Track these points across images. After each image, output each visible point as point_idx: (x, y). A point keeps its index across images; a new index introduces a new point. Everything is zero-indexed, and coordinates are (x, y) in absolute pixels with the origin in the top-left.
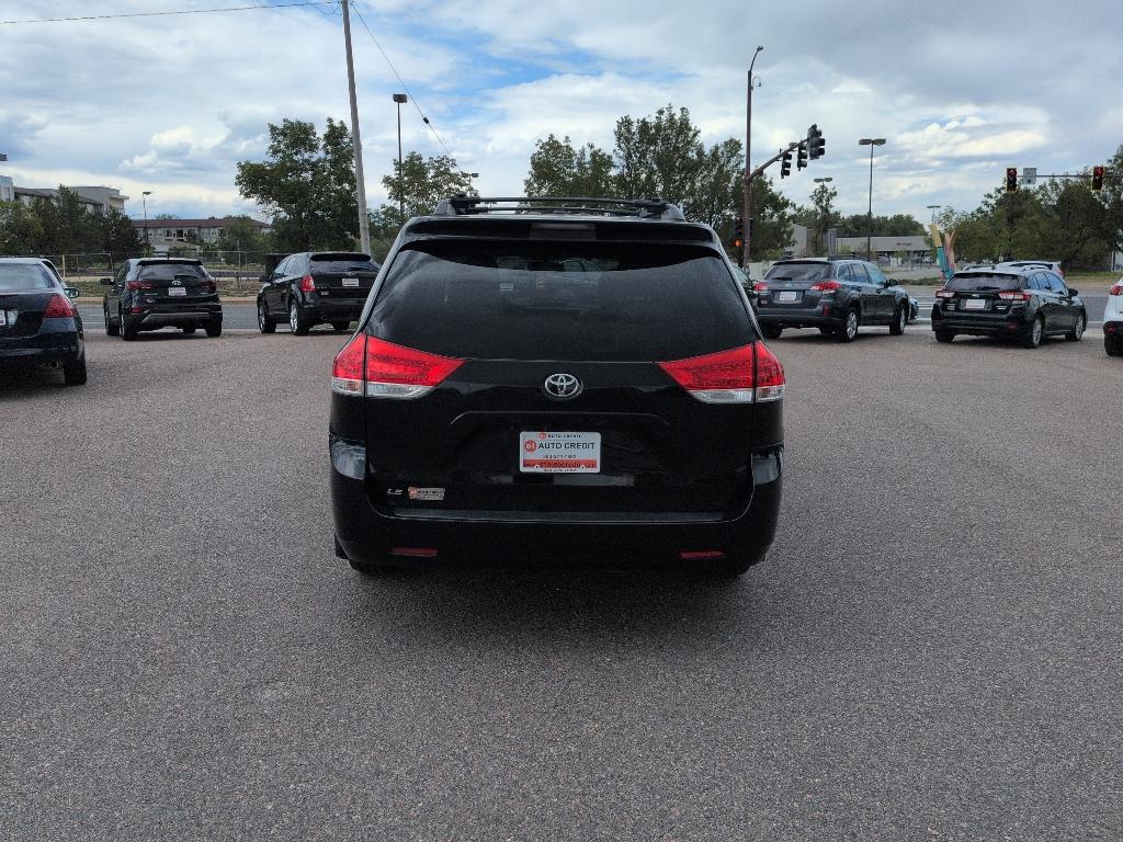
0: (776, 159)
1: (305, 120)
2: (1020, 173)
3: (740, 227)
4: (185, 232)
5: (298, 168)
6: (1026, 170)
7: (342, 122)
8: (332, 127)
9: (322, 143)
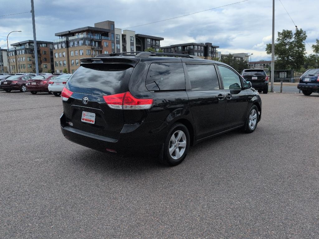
1: (289, 30)
4: (266, 64)
5: (285, 44)
7: (301, 29)
8: (298, 31)
9: (294, 36)
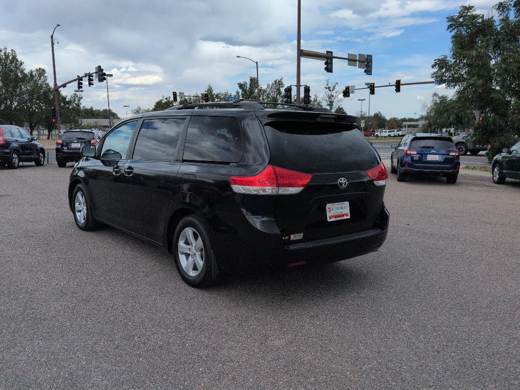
0: (75, 80)
2: (178, 94)
3: (55, 112)
6: (180, 93)
